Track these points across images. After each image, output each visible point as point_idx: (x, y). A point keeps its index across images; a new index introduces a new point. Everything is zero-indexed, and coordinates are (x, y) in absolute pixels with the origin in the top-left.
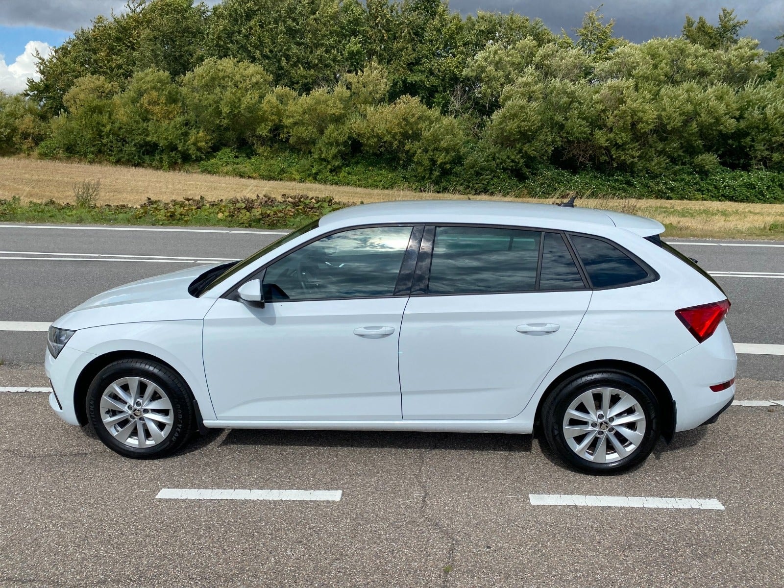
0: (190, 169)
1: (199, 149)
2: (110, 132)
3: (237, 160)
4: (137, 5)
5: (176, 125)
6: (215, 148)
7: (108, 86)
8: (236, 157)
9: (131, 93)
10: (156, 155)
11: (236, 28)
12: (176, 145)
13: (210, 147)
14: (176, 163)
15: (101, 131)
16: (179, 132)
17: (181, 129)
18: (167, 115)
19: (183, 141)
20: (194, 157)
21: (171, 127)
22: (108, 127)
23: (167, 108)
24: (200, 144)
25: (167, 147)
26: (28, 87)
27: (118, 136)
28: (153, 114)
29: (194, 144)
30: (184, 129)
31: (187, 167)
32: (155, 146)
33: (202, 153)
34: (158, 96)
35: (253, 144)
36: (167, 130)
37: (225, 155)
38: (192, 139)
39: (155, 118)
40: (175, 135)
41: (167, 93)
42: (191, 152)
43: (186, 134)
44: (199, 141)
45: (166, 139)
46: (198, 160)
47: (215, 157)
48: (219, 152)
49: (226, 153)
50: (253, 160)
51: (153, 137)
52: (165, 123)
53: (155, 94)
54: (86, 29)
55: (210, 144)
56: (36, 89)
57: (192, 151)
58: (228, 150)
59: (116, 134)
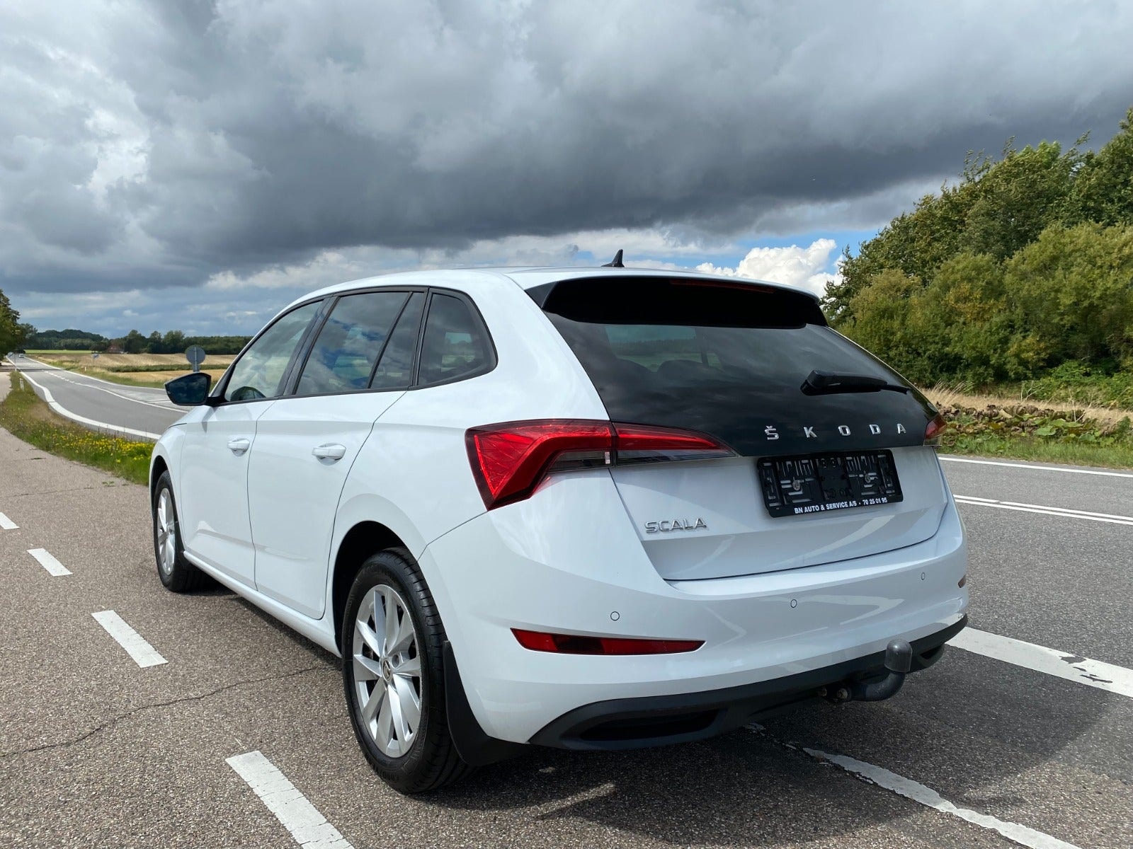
0: (1004, 392)
1: (1024, 363)
2: (900, 342)
3: (1087, 380)
4: (977, 171)
5: (991, 328)
6: (1053, 361)
7: (905, 282)
8: (1087, 374)
9: (934, 288)
10: (958, 371)
11: (1121, 178)
12: (988, 357)
13: (1043, 360)
14: (985, 384)
15: (890, 341)
16: (995, 338)
17: (998, 334)
18: (981, 316)
19: (999, 351)
20: (1012, 374)
21: (983, 331)
22: (899, 335)
23: (981, 305)
24: (1024, 355)
25: (975, 359)
26: (826, 293)
27: (910, 347)
28: (960, 314)
29: (1017, 355)
30: (1002, 333)
31: (1002, 388)
32: (958, 358)
33: (1028, 369)
34: (971, 288)
35: (1118, 353)
36: (977, 335)
37: (1067, 371)
38: (1013, 348)
39: (962, 320)
40: (987, 343)
41: (984, 284)
42: (1008, 367)
43: (1005, 341)
44: (1023, 351)
45: (973, 348)
46: (1019, 378)
47: (1050, 374)
48: (1057, 366)
49: (1070, 368)
50: (1115, 379)
51: (955, 346)
52: (975, 327)
53: (966, 287)
54: (908, 215)
55: (1043, 355)
56: (835, 295)
57: (1012, 367)
58: (1074, 364)
59: (907, 344)
